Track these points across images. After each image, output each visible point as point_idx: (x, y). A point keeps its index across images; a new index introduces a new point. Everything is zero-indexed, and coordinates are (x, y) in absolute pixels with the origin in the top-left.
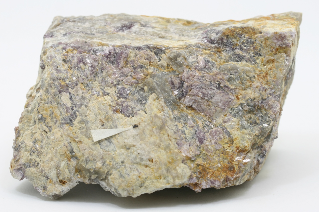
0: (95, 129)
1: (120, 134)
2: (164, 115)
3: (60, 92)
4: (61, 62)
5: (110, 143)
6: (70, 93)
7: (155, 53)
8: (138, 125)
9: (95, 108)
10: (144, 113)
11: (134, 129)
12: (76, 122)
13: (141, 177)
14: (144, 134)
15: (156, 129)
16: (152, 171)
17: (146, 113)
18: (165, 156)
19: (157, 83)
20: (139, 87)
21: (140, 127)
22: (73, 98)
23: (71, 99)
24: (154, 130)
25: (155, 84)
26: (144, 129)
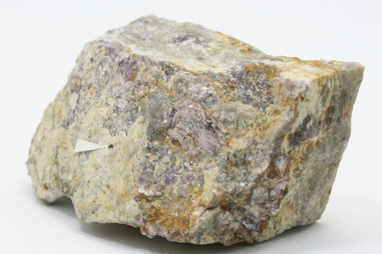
0: (81, 139)
1: (97, 151)
2: (139, 142)
3: (72, 91)
4: (88, 61)
5: (87, 158)
6: (79, 95)
7: (166, 72)
8: (114, 146)
9: (91, 117)
10: (125, 135)
11: (108, 149)
12: (71, 127)
13: (96, 202)
14: (115, 157)
15: (127, 155)
16: (106, 199)
17: (127, 135)
18: (121, 187)
19: (150, 106)
20: (134, 105)
21: (115, 149)
22: (80, 102)
23: (78, 101)
24: (125, 155)
25: (148, 105)
26: (117, 152)
